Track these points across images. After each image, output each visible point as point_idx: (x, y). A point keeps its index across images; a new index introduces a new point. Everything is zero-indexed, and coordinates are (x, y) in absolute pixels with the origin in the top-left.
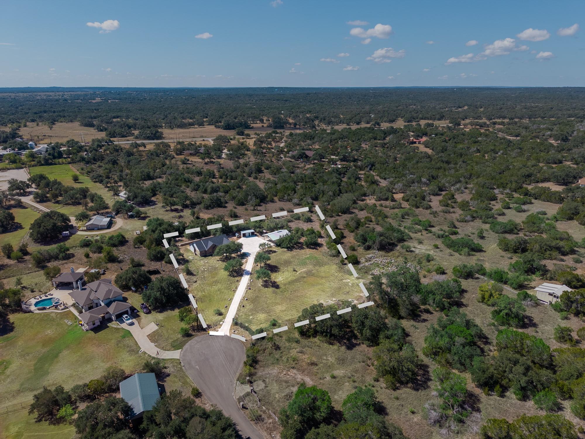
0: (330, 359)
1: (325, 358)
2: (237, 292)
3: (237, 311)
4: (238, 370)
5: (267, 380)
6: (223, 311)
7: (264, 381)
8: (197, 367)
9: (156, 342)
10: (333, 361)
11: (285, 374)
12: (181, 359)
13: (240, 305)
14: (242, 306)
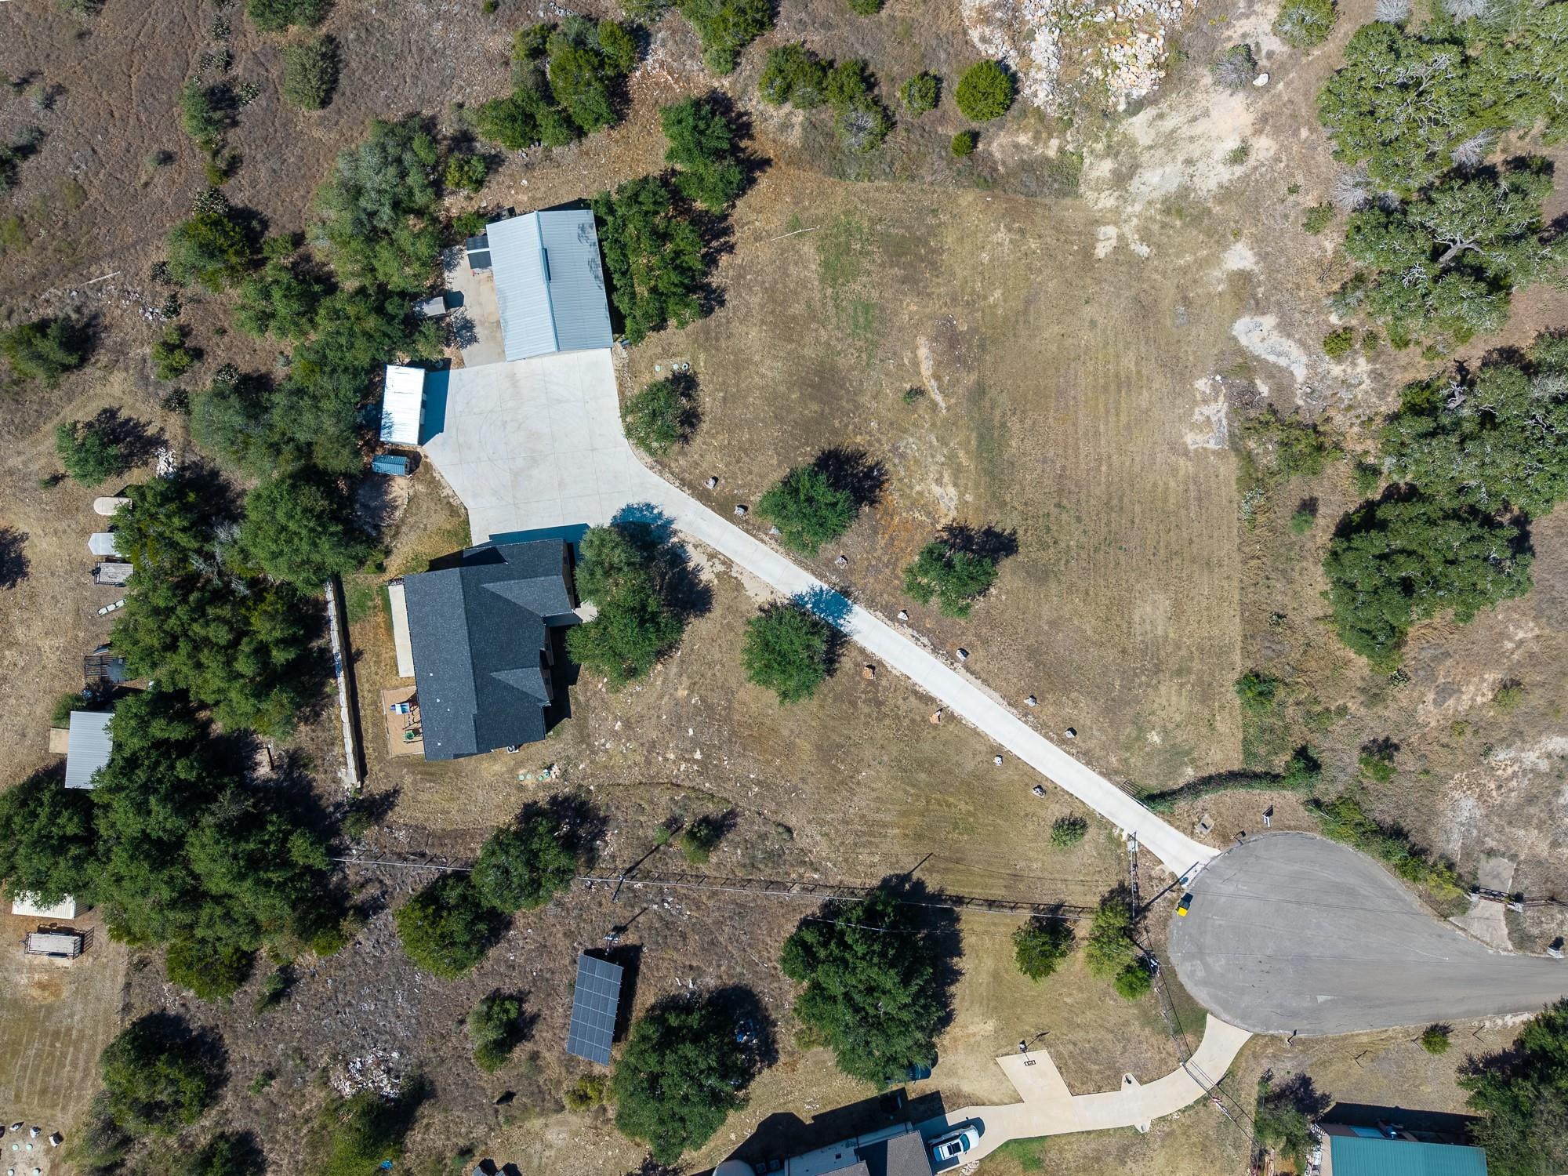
0: (1521, 635)
1: (1509, 645)
2: (957, 709)
3: (1088, 763)
4: (1403, 900)
5: (1490, 843)
6: (1057, 811)
7: (1491, 853)
8: (1321, 999)
9: (1118, 1074)
10: (1537, 631)
11: (1500, 787)
12: (1257, 1030)
13: (1062, 742)
14: (1066, 735)
